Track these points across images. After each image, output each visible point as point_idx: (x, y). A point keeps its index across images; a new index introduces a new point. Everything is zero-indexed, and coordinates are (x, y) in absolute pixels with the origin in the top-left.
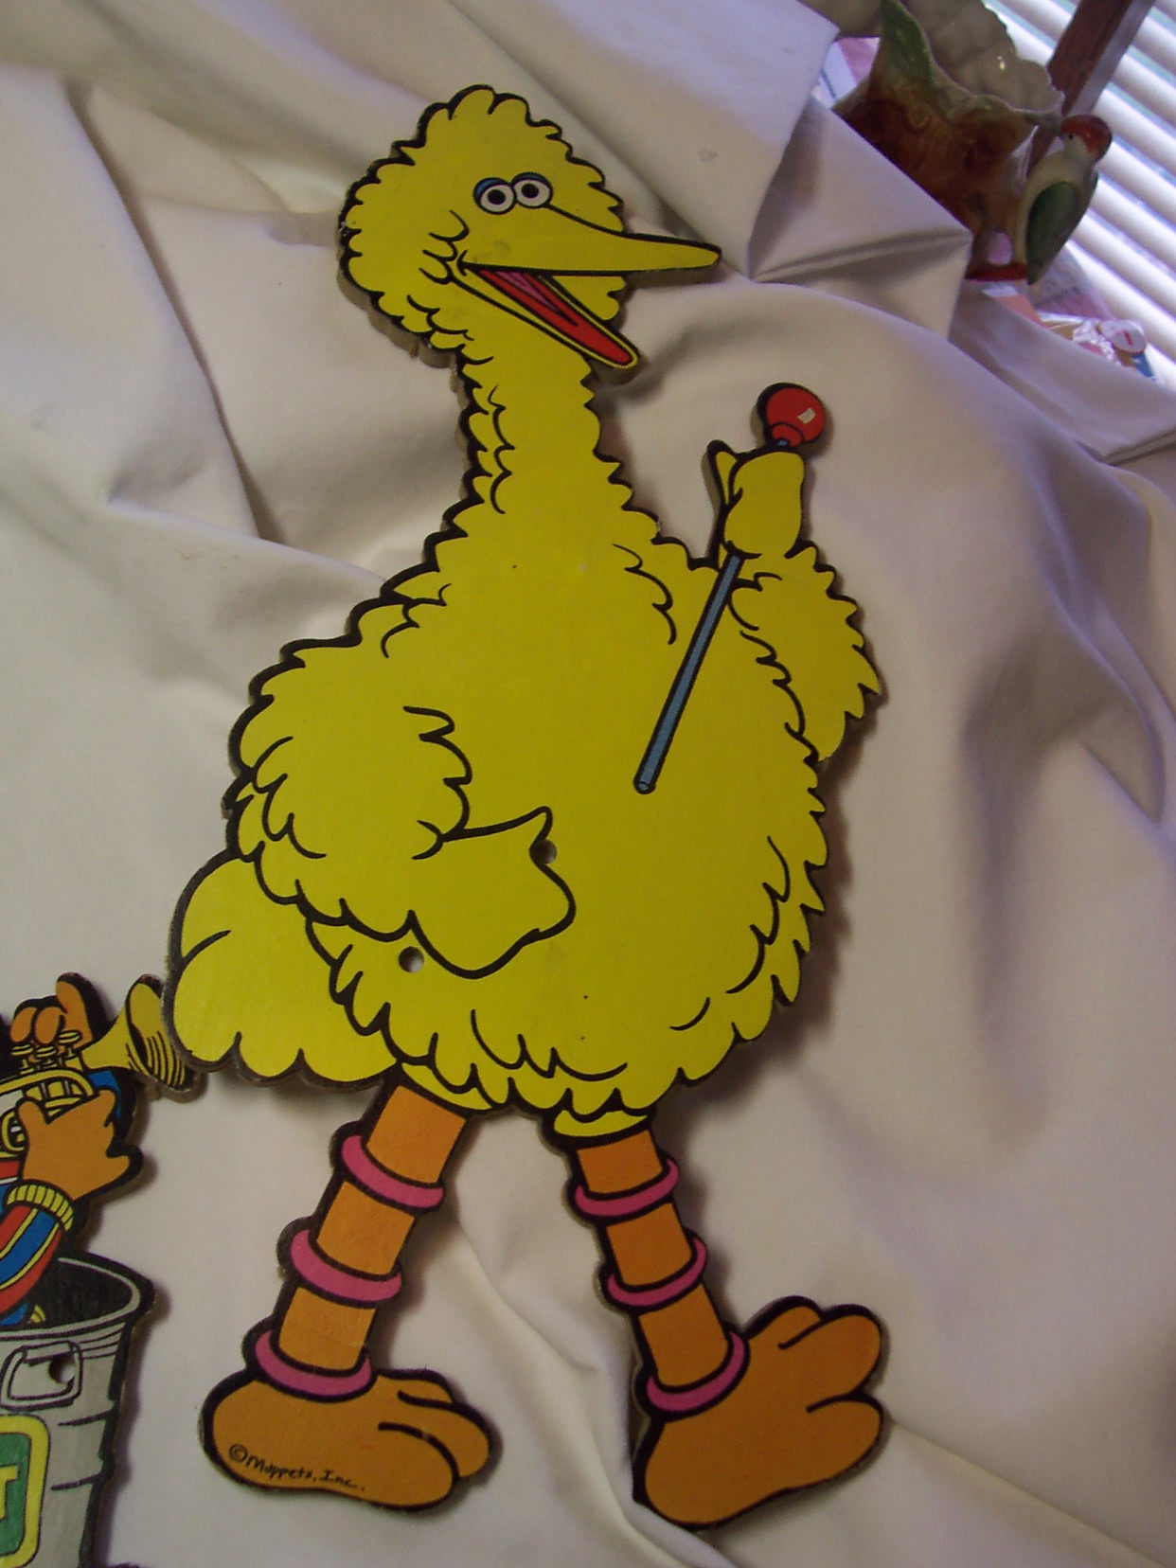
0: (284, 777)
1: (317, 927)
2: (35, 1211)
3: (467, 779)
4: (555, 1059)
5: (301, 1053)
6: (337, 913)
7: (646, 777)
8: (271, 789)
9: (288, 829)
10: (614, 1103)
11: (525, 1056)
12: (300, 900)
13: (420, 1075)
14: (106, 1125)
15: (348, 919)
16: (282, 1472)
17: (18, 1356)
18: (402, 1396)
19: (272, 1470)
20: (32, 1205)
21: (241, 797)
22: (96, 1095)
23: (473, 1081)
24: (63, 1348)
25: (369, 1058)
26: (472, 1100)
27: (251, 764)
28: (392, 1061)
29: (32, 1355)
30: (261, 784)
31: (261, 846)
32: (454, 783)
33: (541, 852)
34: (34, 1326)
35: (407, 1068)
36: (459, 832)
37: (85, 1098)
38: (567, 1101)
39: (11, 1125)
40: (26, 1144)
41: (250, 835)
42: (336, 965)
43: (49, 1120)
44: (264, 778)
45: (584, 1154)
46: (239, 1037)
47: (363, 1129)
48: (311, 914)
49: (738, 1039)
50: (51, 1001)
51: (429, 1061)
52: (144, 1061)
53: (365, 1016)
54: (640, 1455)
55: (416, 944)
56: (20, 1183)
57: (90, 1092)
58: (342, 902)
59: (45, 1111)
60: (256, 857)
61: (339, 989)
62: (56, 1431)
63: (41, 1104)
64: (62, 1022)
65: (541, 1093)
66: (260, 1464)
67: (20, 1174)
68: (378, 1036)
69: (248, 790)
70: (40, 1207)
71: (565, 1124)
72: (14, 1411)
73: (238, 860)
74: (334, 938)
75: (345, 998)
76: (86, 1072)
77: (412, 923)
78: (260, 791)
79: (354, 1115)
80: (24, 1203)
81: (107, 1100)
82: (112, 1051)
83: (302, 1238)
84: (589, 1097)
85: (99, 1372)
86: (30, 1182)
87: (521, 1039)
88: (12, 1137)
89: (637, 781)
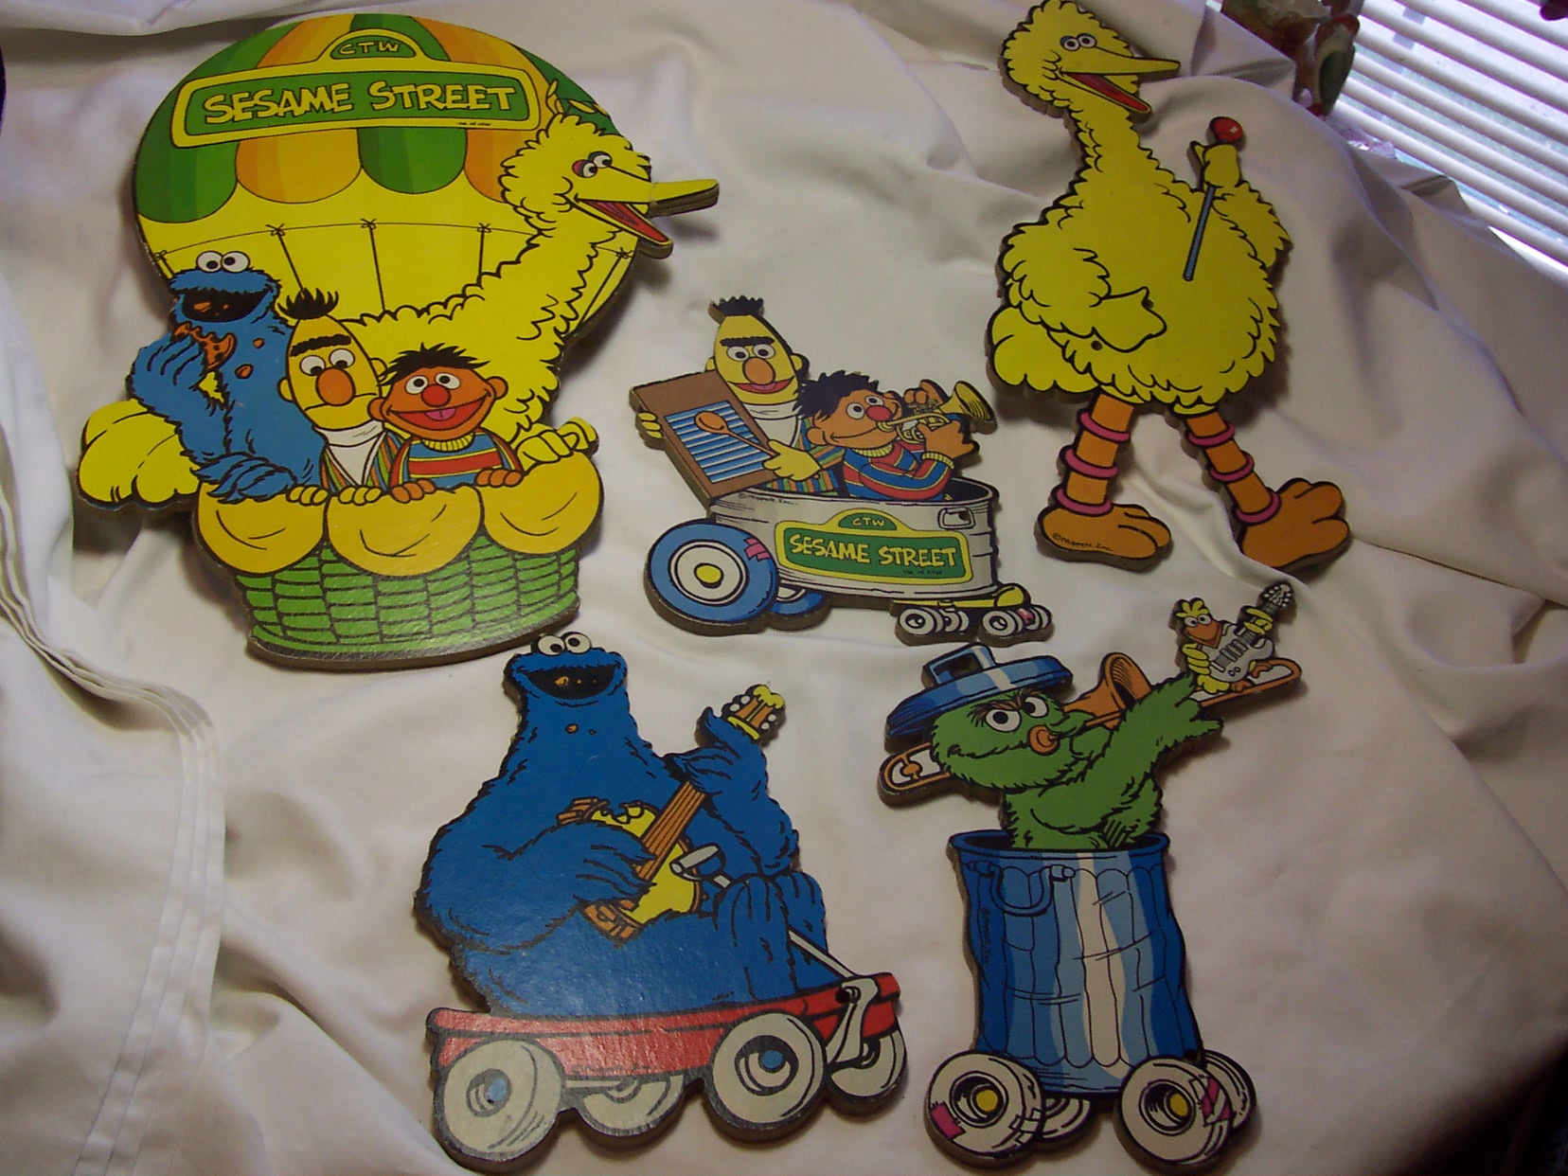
0: (1025, 276)
1: (1052, 333)
2: (936, 463)
3: (1108, 276)
4: (1169, 384)
5: (1055, 382)
6: (1060, 328)
7: (1188, 275)
8: (1021, 280)
9: (1031, 296)
10: (1199, 401)
11: (1155, 383)
12: (1042, 323)
13: (1110, 390)
14: (959, 432)
15: (1065, 330)
16: (1078, 544)
17: (944, 512)
18: (1126, 514)
19: (1073, 543)
20: (934, 460)
21: (1008, 283)
22: (951, 422)
23: (1134, 392)
24: (963, 509)
25: (1086, 384)
26: (1134, 399)
27: (1010, 271)
28: (1096, 385)
29: (949, 511)
30: (1016, 278)
31: (1021, 302)
32: (1101, 277)
33: (1147, 304)
34: (947, 501)
35: (1103, 387)
36: (1108, 296)
37: (946, 423)
38: (1178, 400)
39: (915, 432)
40: (924, 438)
41: (1014, 297)
42: (1064, 348)
43: (932, 431)
44: (1017, 276)
45: (1191, 422)
46: (1026, 376)
47: (1090, 410)
48: (1049, 329)
49: (1251, 376)
50: (920, 389)
51: (1113, 384)
52: (969, 410)
53: (1081, 366)
54: (1240, 540)
55: (1098, 339)
56: (926, 452)
57: (948, 421)
58: (1062, 324)
59: (930, 428)
60: (1019, 306)
61: (1067, 356)
62: (969, 538)
63: (927, 425)
64: (927, 397)
65: (1167, 397)
66: (1067, 541)
67: (925, 448)
68: (1088, 375)
69: (1010, 281)
70: (938, 461)
71: (1178, 409)
72: (948, 529)
73: (1011, 308)
74: (1062, 338)
75: (1071, 360)
76: (943, 414)
77: (1094, 331)
78: (1016, 281)
79: (1084, 405)
80: (930, 459)
81: (957, 425)
82: (953, 407)
83: (1069, 453)
84: (1188, 399)
85: (981, 519)
86: (930, 452)
87: (1152, 376)
88: (918, 436)
89: (1185, 276)
